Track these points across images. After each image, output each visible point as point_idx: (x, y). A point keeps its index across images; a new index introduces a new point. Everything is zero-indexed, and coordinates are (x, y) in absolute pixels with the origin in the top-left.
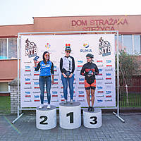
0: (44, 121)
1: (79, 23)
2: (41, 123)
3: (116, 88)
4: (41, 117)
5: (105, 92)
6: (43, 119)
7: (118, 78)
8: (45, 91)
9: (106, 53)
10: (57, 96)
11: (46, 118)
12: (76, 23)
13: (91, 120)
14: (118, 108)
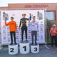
1: (28, 6)
2: (11, 52)
5: (40, 36)
6: (12, 49)
11: (13, 49)
12: (27, 6)
13: (35, 49)
14: (46, 43)
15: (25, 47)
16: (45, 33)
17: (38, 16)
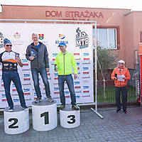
0: (14, 124)
1: (53, 14)
2: (10, 127)
3: (94, 82)
4: (10, 120)
5: (82, 87)
6: (13, 121)
7: (96, 72)
9: (83, 45)
10: (29, 94)
13: (69, 120)
14: (96, 104)
15: (46, 115)
16: (94, 80)
17: (78, 40)
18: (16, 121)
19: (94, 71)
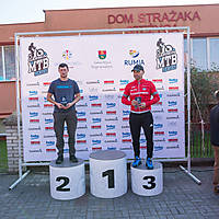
1: (120, 19)
3: (186, 125)
4: (59, 179)
5: (167, 134)
6: (62, 181)
7: (189, 109)
8: (66, 132)
10: (85, 142)
12: (116, 19)
13: (146, 183)
14: (188, 159)
15: (110, 174)
16: (186, 121)
18: (67, 181)
19: (186, 106)
